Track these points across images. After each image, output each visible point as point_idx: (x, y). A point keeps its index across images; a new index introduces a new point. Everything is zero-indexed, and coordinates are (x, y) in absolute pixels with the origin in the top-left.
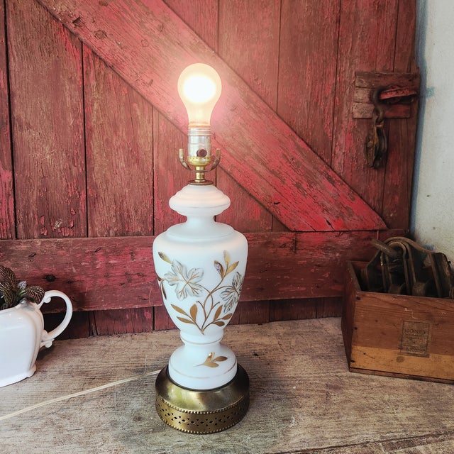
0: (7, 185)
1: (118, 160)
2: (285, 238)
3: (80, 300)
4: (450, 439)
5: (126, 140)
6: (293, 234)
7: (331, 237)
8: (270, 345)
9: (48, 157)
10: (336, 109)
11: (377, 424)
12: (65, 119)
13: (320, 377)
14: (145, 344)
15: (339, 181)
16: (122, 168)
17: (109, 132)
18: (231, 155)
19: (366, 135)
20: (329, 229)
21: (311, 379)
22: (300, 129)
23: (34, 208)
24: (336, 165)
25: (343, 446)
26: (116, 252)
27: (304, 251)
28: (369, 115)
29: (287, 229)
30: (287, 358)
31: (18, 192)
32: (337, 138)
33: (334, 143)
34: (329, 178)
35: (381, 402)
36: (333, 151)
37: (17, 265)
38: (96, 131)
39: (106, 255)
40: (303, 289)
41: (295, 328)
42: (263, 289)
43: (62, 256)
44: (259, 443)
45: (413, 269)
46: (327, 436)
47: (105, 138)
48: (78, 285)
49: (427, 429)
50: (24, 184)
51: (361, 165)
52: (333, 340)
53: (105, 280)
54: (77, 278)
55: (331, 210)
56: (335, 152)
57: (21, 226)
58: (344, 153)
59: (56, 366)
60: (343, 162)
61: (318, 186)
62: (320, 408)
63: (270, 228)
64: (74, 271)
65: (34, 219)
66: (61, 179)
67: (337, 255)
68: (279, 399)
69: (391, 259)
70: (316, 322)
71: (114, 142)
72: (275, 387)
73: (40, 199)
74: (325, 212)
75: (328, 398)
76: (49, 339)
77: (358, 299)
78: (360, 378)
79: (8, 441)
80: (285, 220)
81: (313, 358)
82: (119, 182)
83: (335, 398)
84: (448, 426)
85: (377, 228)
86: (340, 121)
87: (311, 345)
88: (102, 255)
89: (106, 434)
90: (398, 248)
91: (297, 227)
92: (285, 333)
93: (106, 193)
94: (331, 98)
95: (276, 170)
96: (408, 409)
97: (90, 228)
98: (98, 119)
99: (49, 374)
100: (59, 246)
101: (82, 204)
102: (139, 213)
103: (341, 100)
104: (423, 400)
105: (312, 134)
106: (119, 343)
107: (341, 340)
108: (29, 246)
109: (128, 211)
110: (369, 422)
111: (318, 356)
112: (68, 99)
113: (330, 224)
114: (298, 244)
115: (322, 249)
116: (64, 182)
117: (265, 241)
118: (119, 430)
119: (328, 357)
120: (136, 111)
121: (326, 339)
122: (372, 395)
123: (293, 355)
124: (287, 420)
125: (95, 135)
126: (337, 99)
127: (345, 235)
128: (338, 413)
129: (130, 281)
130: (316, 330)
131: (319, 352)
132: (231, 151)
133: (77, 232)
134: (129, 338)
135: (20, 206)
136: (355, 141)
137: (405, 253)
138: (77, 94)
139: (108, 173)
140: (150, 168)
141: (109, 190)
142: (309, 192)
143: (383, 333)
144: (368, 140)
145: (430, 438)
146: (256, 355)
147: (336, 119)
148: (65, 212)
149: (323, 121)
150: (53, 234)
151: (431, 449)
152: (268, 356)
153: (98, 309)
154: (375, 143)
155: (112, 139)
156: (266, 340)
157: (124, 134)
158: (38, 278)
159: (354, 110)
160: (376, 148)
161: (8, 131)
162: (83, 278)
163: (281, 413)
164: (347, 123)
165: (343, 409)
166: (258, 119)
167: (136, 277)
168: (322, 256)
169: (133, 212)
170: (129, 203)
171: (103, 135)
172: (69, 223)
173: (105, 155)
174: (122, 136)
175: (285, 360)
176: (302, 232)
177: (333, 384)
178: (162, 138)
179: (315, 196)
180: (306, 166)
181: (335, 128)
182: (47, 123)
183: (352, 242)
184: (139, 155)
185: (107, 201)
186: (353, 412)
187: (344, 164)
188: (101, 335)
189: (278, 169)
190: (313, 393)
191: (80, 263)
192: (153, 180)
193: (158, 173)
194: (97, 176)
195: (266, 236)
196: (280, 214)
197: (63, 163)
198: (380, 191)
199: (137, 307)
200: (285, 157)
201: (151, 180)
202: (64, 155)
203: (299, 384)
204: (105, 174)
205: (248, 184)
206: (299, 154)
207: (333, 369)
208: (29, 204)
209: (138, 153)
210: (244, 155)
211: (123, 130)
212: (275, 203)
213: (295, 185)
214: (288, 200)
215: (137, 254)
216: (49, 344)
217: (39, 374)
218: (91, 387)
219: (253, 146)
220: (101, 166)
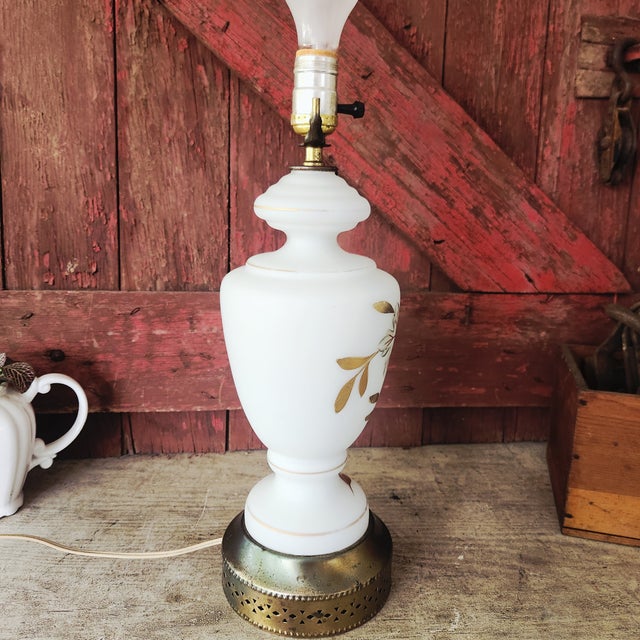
1: (170, 162)
2: (451, 303)
3: (103, 391)
5: (184, 128)
6: (466, 295)
7: (533, 303)
8: (421, 483)
9: (56, 154)
10: (547, 80)
11: (616, 633)
12: (84, 90)
13: (508, 541)
14: (210, 472)
15: (549, 206)
16: (178, 176)
17: (156, 114)
18: (362, 156)
19: (598, 127)
20: (529, 288)
21: (493, 543)
22: (483, 115)
23: (32, 238)
24: (545, 178)
26: (164, 316)
27: (485, 326)
28: (604, 93)
29: (455, 287)
30: (450, 505)
32: (547, 132)
33: (542, 141)
34: (532, 200)
35: (624, 594)
36: (540, 154)
38: (134, 112)
39: (149, 321)
40: (482, 391)
41: (465, 457)
42: (411, 388)
43: (75, 319)
47: (149, 123)
48: (102, 368)
50: (16, 197)
51: (587, 180)
52: (531, 479)
53: (145, 362)
54: (100, 357)
55: (533, 255)
56: (543, 156)
57: (11, 268)
58: (559, 159)
59: (57, 500)
60: (556, 174)
61: (512, 214)
62: (508, 598)
63: (427, 285)
64: (96, 345)
65: (33, 256)
66: (77, 192)
67: (543, 334)
68: (431, 577)
70: (503, 450)
71: (164, 132)
72: (426, 555)
73: (42, 224)
74: (524, 259)
75: (523, 580)
76: (46, 456)
77: (583, 403)
78: (582, 546)
80: (452, 269)
81: (496, 508)
82: (172, 199)
83: (536, 580)
85: (613, 290)
86: (553, 102)
87: (493, 486)
88: (143, 320)
91: (473, 285)
92: (448, 465)
93: (151, 218)
94: (537, 63)
95: (438, 184)
97: (123, 275)
98: (138, 91)
99: (42, 511)
100: (70, 300)
101: (112, 237)
102: (206, 252)
103: (556, 64)
105: (504, 123)
106: (167, 469)
107: (547, 479)
108: (22, 300)
109: (187, 249)
110: (601, 629)
111: (507, 506)
112: (90, 57)
113: (530, 280)
114: (475, 313)
115: (515, 323)
116: (82, 196)
117: (418, 306)
119: (523, 508)
120: (201, 78)
121: (521, 478)
122: (605, 579)
123: (460, 501)
124: (444, 616)
125: (134, 118)
126: (549, 63)
127: (558, 302)
128: (542, 609)
129: (187, 366)
130: (502, 462)
131: (508, 498)
132: (361, 149)
133: (103, 282)
134: (186, 461)
135: (10, 234)
136: (578, 139)
138: (105, 48)
139: (154, 184)
140: (224, 176)
141: (156, 211)
142: (496, 223)
143: (628, 468)
144: (602, 134)
146: (395, 497)
147: (546, 98)
148: (84, 248)
149: (523, 101)
150: (63, 283)
152: (416, 502)
153: (134, 410)
154: (615, 138)
155: (161, 126)
156: (413, 475)
157: (181, 116)
158: (37, 354)
159: (578, 82)
160: (617, 146)
162: (110, 357)
163: (432, 602)
164: (564, 105)
165: (551, 601)
166: (409, 93)
167: (197, 359)
168: (515, 336)
169: (195, 251)
170: (188, 236)
171: (147, 118)
172: (90, 266)
173: (149, 153)
174: (178, 122)
175: (446, 509)
176: (481, 293)
177: (531, 555)
178: (245, 126)
179: (505, 231)
180: (492, 178)
181: (544, 115)
182: (55, 98)
183: (569, 313)
184: (207, 155)
185: (152, 231)
186: (570, 609)
187: (558, 177)
188: (140, 454)
189: (442, 181)
190: (495, 569)
191: (105, 332)
192: (229, 198)
193: (237, 185)
194: (136, 188)
195: (419, 299)
196: (444, 262)
197: (80, 165)
198: (621, 226)
199: (199, 409)
200: (454, 160)
201: (226, 197)
202: (82, 151)
203: (470, 551)
204: (149, 186)
205: (390, 206)
206: (480, 156)
207: (533, 528)
208: (25, 232)
209: (204, 150)
210: (383, 156)
211: (179, 111)
212: (436, 242)
213: (471, 211)
214: (458, 237)
215: (199, 320)
216: (47, 463)
217: (27, 511)
218: (106, 537)
219: (400, 140)
220: (142, 170)
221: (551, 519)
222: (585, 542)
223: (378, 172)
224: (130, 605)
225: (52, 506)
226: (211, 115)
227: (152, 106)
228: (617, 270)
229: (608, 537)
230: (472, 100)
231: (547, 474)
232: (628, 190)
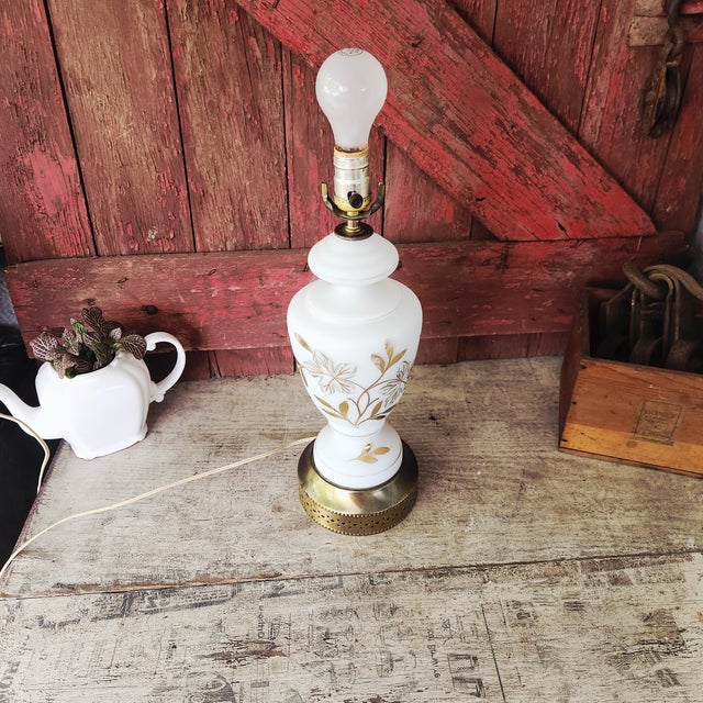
0: (72, 179)
1: (230, 136)
2: (489, 251)
3: (192, 337)
4: (673, 561)
5: (241, 101)
6: (503, 245)
7: (565, 248)
8: (454, 403)
9: (125, 134)
10: (600, 29)
11: (580, 533)
12: (143, 72)
13: (516, 458)
14: (284, 394)
15: (588, 160)
16: (238, 148)
17: (213, 89)
18: (410, 124)
19: (648, 75)
20: (562, 235)
21: (504, 460)
22: (532, 69)
23: (114, 211)
24: (588, 132)
25: (530, 563)
26: (237, 275)
27: (517, 269)
28: (657, 40)
29: (494, 238)
30: (474, 425)
31: (89, 189)
32: (594, 83)
33: (588, 92)
34: (571, 157)
35: (593, 502)
36: (585, 105)
37: (105, 294)
38: (192, 89)
39: (225, 280)
40: (511, 322)
41: (492, 374)
42: (449, 323)
43: (162, 281)
44: (425, 552)
45: (677, 319)
46: (512, 547)
47: (208, 100)
48: (189, 318)
49: (646, 545)
50: (96, 177)
51: (629, 129)
52: (543, 397)
53: (224, 312)
54: (187, 310)
55: (568, 207)
56: (588, 107)
57: (100, 238)
58: (603, 109)
59: (172, 425)
60: (599, 124)
61: (551, 171)
62: (509, 505)
63: (468, 234)
64: (182, 300)
65: (118, 227)
66: (148, 168)
67: (569, 274)
68: (456, 490)
69: (649, 299)
70: (525, 364)
71: (222, 107)
72: (454, 472)
73: (120, 198)
74: (558, 210)
75: (522, 492)
76: (159, 392)
77: (584, 368)
78: (571, 462)
79: (126, 532)
80: (491, 224)
81: (511, 427)
82: (234, 169)
83: (532, 492)
84: (676, 542)
85: (639, 233)
86: (605, 51)
87: (512, 405)
88: (219, 280)
89: (240, 529)
90: (662, 284)
91: (509, 234)
92: (478, 382)
93: (217, 188)
94: (592, 10)
95: (483, 147)
96: (627, 513)
97: (197, 239)
98: (194, 69)
99: (164, 436)
100: (157, 265)
101: (184, 205)
102: (268, 215)
103: (611, 11)
104: (651, 500)
105: (552, 76)
106: (250, 392)
107: (556, 398)
108: (116, 268)
109: (251, 214)
110: (570, 530)
111: (520, 424)
112: (144, 36)
113: (563, 229)
114: (509, 259)
115: (545, 266)
116: (154, 172)
117: (458, 256)
118: (255, 524)
119: (532, 427)
120: (253, 51)
121: (535, 396)
122: (582, 490)
123: (484, 420)
124: (463, 521)
125: (193, 95)
126: (604, 9)
127: (586, 245)
128: (531, 514)
129: (259, 313)
130: (523, 379)
131: (521, 417)
132: (411, 117)
133: (180, 245)
134: (263, 383)
135: (95, 209)
136: (626, 87)
137: (671, 293)
138: (158, 26)
139: (217, 157)
140: (281, 146)
141: (221, 182)
142: (535, 180)
143: (613, 412)
144: (645, 92)
145: (647, 559)
146: (433, 418)
147: (597, 47)
148: (160, 217)
149: (573, 52)
150: (145, 251)
151: (643, 575)
152: (449, 422)
153: (219, 348)
154: (660, 96)
155: (219, 101)
156: (448, 394)
157: (237, 90)
158: (135, 309)
159: (632, 31)
160: (660, 104)
161: (60, 95)
162: (195, 310)
163: (456, 510)
164: (615, 54)
165: (540, 509)
166: (458, 59)
167: (268, 308)
168: (544, 277)
169: (259, 215)
170: (252, 202)
171: (205, 94)
172: (168, 233)
173: (209, 128)
174: (234, 96)
175: (472, 429)
176: (516, 241)
177: (532, 471)
178: (298, 95)
179: (544, 187)
180: (535, 137)
181: (594, 65)
182: (117, 79)
183: (595, 254)
184: (264, 126)
185: (219, 199)
186: (552, 515)
187: (600, 127)
188: (225, 376)
189: (486, 144)
190: (503, 482)
191: (189, 290)
192: (286, 166)
193: (293, 154)
194: (201, 161)
195: (460, 250)
196: (484, 216)
197: (148, 143)
198: (656, 171)
199: (271, 346)
200: (499, 123)
201: (283, 165)
202: (148, 130)
203: (487, 467)
204: (213, 159)
205: (436, 170)
206: (524, 117)
207: (537, 446)
208: (107, 207)
209: (261, 122)
210: (431, 124)
211: (235, 85)
212: (477, 200)
213: (513, 170)
214: (499, 195)
215: (267, 277)
216: (160, 399)
217: (152, 435)
218: (218, 459)
219: (448, 107)
220: (205, 145)
221: (553, 438)
222: (575, 458)
223: (425, 138)
224: (249, 515)
225: (170, 431)
226: (265, 87)
227: (209, 81)
228: (645, 216)
229: (592, 455)
230: (521, 56)
231: (558, 392)
232: (669, 136)
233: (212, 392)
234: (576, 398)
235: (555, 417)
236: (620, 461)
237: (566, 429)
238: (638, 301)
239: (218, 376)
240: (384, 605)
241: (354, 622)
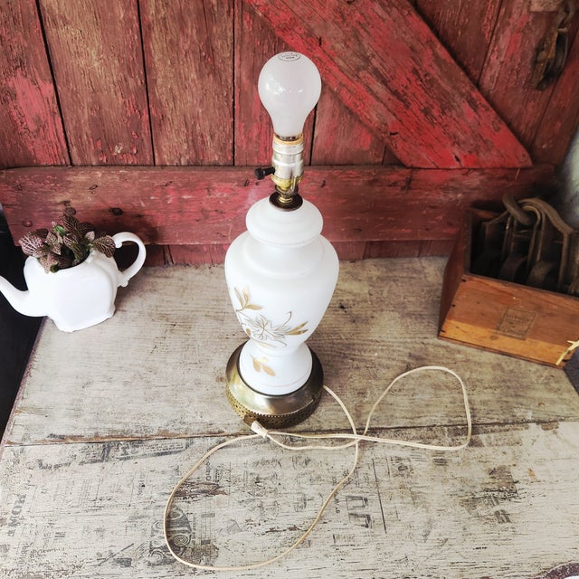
0: (51, 102)
1: (186, 70)
2: (398, 175)
3: (151, 234)
4: (515, 429)
5: (197, 41)
6: (408, 171)
7: (457, 175)
8: (359, 294)
9: (96, 64)
11: (449, 405)
12: (112, 10)
13: (405, 343)
15: (483, 106)
16: (193, 80)
17: (173, 30)
18: (341, 69)
19: (542, 36)
20: (457, 165)
21: (396, 344)
22: (446, 26)
23: (86, 129)
24: (489, 78)
25: (410, 428)
26: (190, 187)
27: (418, 191)
28: (553, 8)
29: (401, 164)
30: (375, 314)
31: (65, 110)
32: (497, 40)
33: (491, 47)
34: (472, 103)
36: (488, 59)
37: (78, 197)
38: (155, 29)
39: (178, 189)
40: (409, 231)
41: (390, 271)
42: (360, 230)
43: (127, 189)
44: (333, 417)
45: (540, 245)
46: (397, 415)
47: (169, 38)
48: (148, 219)
49: (496, 416)
50: (71, 100)
51: (521, 80)
52: (429, 292)
53: (178, 215)
54: (146, 213)
55: (464, 143)
56: (489, 61)
57: (74, 151)
58: (502, 63)
60: (497, 75)
61: (454, 113)
63: (381, 160)
64: (143, 205)
65: (89, 142)
66: (116, 94)
67: (460, 195)
68: (358, 368)
69: (521, 226)
70: (417, 263)
71: (181, 45)
72: (357, 353)
73: (92, 119)
74: (456, 145)
76: (124, 279)
77: (464, 281)
79: (102, 394)
80: (400, 154)
81: (403, 317)
82: (189, 99)
84: (518, 414)
85: (518, 165)
86: (509, 14)
87: (404, 298)
88: (174, 189)
89: (192, 394)
90: (532, 214)
91: (415, 163)
92: (378, 278)
93: (174, 114)
95: (400, 91)
96: (485, 391)
97: (156, 154)
98: (158, 11)
99: (129, 314)
100: (122, 176)
101: (145, 127)
102: (216, 138)
104: (504, 381)
105: (462, 33)
106: (197, 278)
108: (88, 177)
109: (202, 136)
110: (442, 402)
111: (409, 315)
113: (458, 160)
114: (412, 182)
115: (441, 189)
116: (120, 98)
117: (372, 178)
118: (203, 391)
119: (419, 317)
121: (423, 291)
123: (382, 310)
124: (362, 393)
125: (156, 34)
127: (476, 173)
128: (413, 389)
129: (207, 218)
130: (415, 275)
131: (411, 308)
132: (341, 63)
133: (142, 159)
135: (70, 127)
136: (523, 45)
137: (538, 223)
139: (175, 87)
140: (230, 80)
141: (178, 109)
142: (440, 120)
143: (483, 314)
144: (538, 50)
145: (496, 427)
146: (342, 307)
147: (503, 10)
148: (125, 135)
149: (482, 14)
150: (111, 164)
151: (493, 438)
152: (355, 310)
153: (172, 243)
154: (549, 56)
155: (178, 40)
156: (355, 287)
157: (194, 31)
158: (103, 211)
160: (548, 64)
161: (39, 28)
162: (154, 213)
163: (357, 384)
164: (517, 16)
165: (420, 385)
166: (385, 16)
167: (214, 213)
168: (441, 198)
169: (209, 138)
170: (203, 126)
171: (167, 33)
172: (132, 149)
173: (169, 63)
174: (192, 36)
175: (372, 317)
176: (420, 168)
177: (417, 354)
178: (246, 39)
179: (447, 125)
180: (443, 85)
181: (499, 25)
182: (89, 17)
183: (482, 181)
184: (217, 63)
185: (176, 123)
186: (430, 390)
187: (498, 78)
188: (176, 264)
189: (402, 88)
190: (394, 363)
191: (149, 196)
192: (234, 98)
193: (239, 87)
194: (161, 91)
195: (373, 174)
196: (396, 148)
197: (116, 75)
198: (539, 114)
199: (215, 243)
200: (415, 71)
201: (231, 96)
202: (116, 62)
203: (382, 350)
204: (171, 89)
205: (359, 108)
206: (436, 68)
207: (422, 333)
208: (80, 125)
209: (213, 59)
210: (358, 69)
211: (192, 27)
212: (391, 134)
213: (422, 111)
214: (409, 130)
215: (214, 189)
216: (125, 284)
217: (119, 313)
218: (172, 336)
219: (373, 56)
220: (165, 77)
221: (434, 327)
222: (449, 344)
223: (353, 82)
224: (198, 383)
225: (133, 310)
226: (219, 30)
227: (170, 22)
228: (525, 152)
229: (463, 343)
230: (439, 14)
231: (441, 288)
232: (552, 87)
233: (167, 277)
234: (455, 302)
235: (437, 311)
236: (484, 349)
237: (445, 323)
238: (511, 225)
239: (171, 263)
240: (300, 457)
241: (278, 470)
